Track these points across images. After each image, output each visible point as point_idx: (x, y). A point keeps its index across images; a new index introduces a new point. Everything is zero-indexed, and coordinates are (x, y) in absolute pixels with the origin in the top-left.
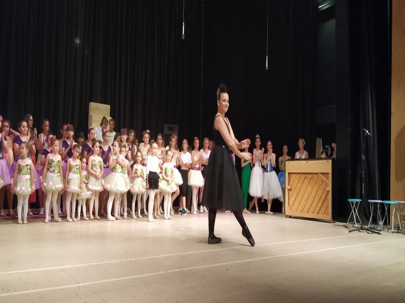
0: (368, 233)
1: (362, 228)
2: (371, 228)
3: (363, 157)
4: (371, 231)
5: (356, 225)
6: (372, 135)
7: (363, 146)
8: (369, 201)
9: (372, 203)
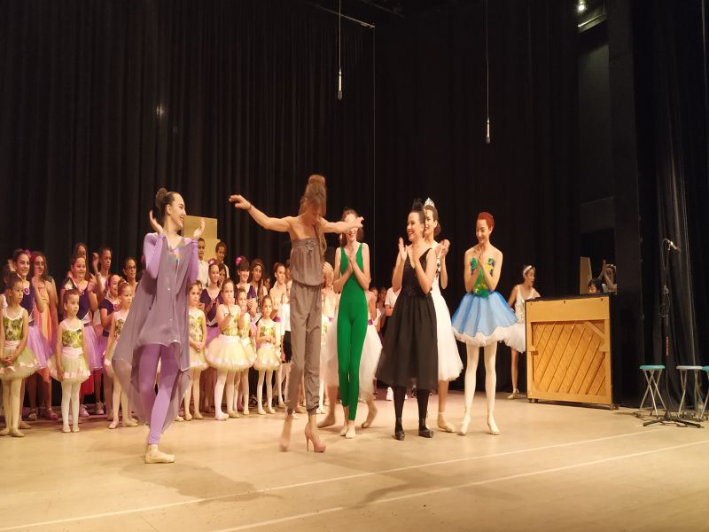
0: (678, 426)
2: (683, 416)
3: (666, 290)
4: (684, 422)
5: (657, 412)
6: (680, 250)
7: (665, 269)
8: (679, 367)
9: (684, 372)
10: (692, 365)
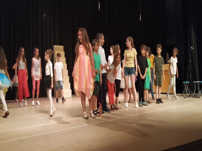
0: (194, 98)
1: (190, 96)
2: (195, 95)
3: (190, 61)
4: (195, 97)
5: (187, 94)
6: (194, 49)
7: (190, 55)
8: (194, 82)
9: (195, 83)
10: (197, 81)
